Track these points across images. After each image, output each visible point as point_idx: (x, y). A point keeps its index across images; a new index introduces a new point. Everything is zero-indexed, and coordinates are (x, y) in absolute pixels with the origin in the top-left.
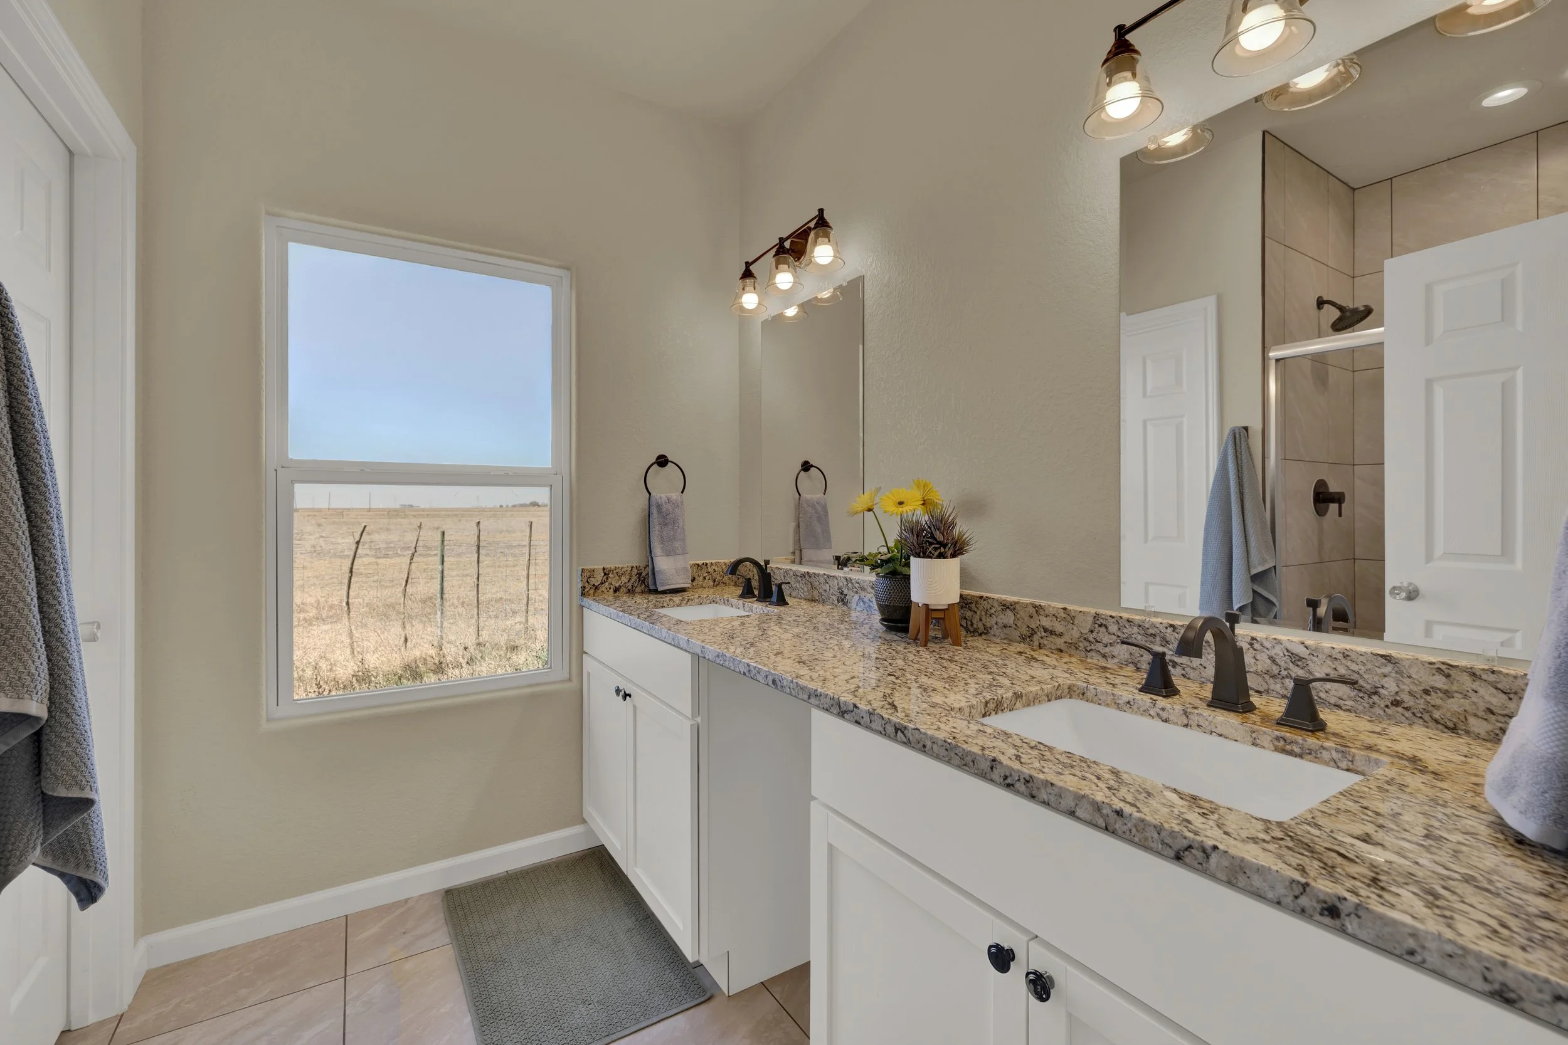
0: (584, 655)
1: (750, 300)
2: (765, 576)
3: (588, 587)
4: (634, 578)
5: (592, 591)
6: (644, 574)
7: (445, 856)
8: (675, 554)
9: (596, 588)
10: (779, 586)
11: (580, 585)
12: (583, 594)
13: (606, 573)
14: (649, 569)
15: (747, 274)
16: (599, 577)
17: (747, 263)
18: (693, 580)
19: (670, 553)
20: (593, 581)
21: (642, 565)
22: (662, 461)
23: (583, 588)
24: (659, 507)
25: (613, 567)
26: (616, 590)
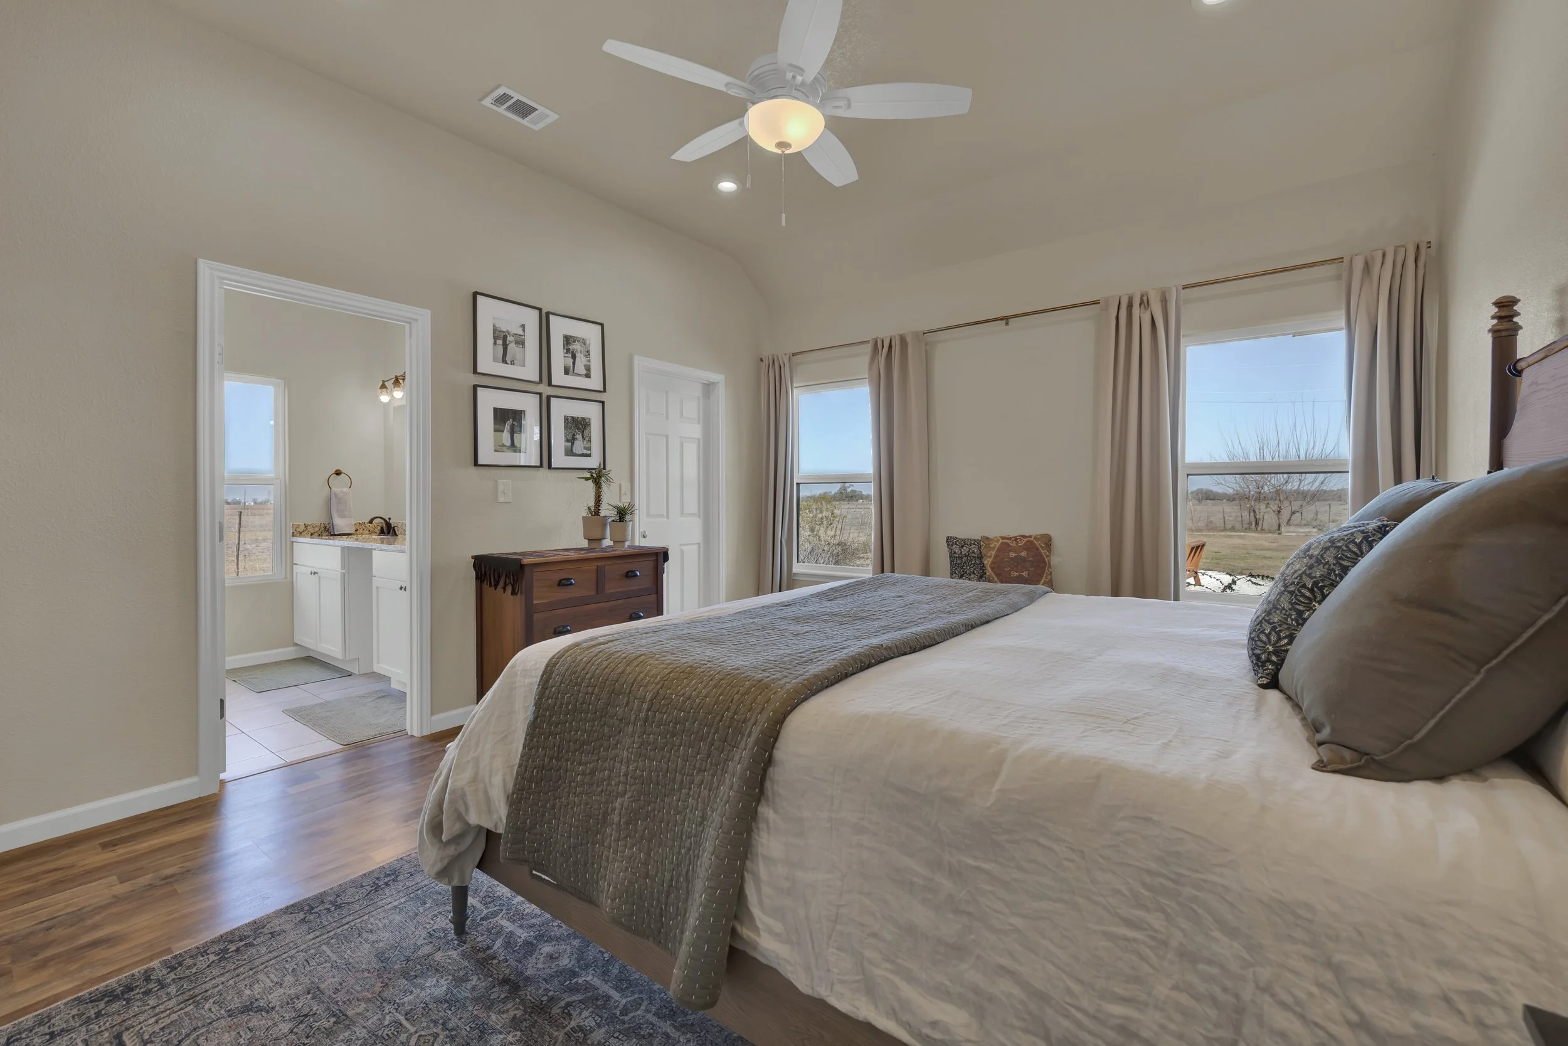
0: (294, 566)
1: (385, 398)
2: (388, 525)
3: (296, 533)
4: (322, 529)
5: (298, 535)
6: (328, 527)
7: (266, 650)
8: (345, 517)
9: (301, 533)
10: (394, 528)
11: (292, 531)
12: (293, 536)
13: (306, 526)
14: (331, 524)
15: (383, 386)
16: (302, 528)
17: (383, 381)
18: (356, 531)
19: (342, 516)
20: (298, 530)
21: (327, 523)
22: (338, 473)
23: (293, 533)
24: (336, 495)
25: (310, 523)
26: (312, 534)
